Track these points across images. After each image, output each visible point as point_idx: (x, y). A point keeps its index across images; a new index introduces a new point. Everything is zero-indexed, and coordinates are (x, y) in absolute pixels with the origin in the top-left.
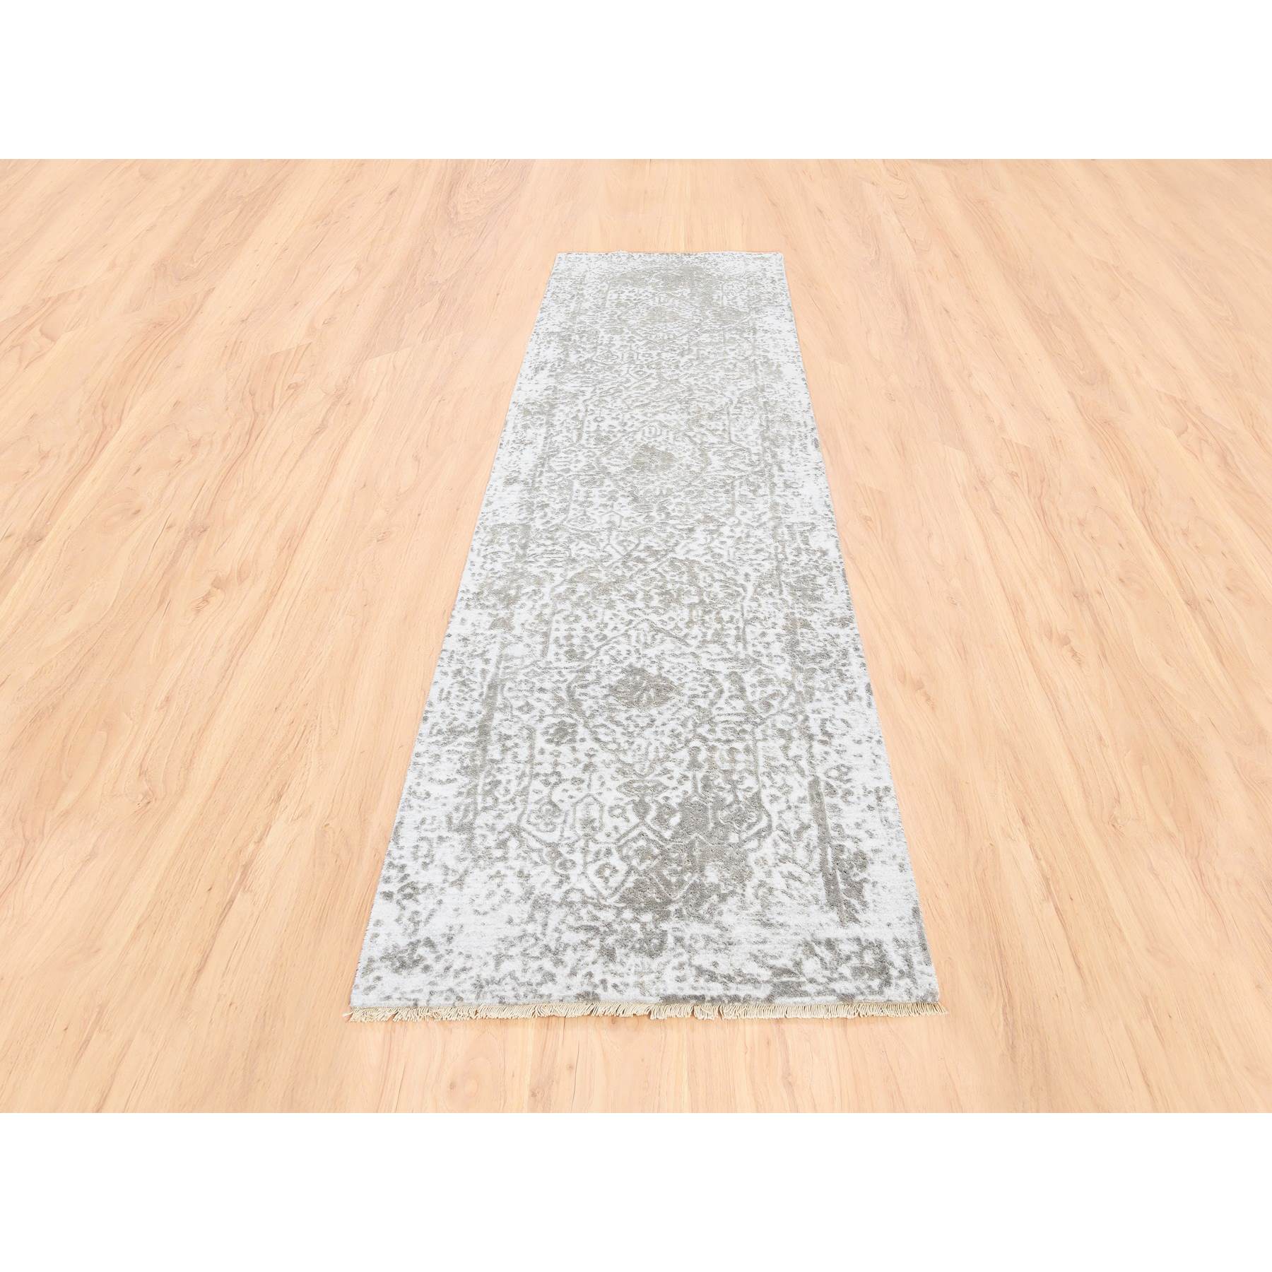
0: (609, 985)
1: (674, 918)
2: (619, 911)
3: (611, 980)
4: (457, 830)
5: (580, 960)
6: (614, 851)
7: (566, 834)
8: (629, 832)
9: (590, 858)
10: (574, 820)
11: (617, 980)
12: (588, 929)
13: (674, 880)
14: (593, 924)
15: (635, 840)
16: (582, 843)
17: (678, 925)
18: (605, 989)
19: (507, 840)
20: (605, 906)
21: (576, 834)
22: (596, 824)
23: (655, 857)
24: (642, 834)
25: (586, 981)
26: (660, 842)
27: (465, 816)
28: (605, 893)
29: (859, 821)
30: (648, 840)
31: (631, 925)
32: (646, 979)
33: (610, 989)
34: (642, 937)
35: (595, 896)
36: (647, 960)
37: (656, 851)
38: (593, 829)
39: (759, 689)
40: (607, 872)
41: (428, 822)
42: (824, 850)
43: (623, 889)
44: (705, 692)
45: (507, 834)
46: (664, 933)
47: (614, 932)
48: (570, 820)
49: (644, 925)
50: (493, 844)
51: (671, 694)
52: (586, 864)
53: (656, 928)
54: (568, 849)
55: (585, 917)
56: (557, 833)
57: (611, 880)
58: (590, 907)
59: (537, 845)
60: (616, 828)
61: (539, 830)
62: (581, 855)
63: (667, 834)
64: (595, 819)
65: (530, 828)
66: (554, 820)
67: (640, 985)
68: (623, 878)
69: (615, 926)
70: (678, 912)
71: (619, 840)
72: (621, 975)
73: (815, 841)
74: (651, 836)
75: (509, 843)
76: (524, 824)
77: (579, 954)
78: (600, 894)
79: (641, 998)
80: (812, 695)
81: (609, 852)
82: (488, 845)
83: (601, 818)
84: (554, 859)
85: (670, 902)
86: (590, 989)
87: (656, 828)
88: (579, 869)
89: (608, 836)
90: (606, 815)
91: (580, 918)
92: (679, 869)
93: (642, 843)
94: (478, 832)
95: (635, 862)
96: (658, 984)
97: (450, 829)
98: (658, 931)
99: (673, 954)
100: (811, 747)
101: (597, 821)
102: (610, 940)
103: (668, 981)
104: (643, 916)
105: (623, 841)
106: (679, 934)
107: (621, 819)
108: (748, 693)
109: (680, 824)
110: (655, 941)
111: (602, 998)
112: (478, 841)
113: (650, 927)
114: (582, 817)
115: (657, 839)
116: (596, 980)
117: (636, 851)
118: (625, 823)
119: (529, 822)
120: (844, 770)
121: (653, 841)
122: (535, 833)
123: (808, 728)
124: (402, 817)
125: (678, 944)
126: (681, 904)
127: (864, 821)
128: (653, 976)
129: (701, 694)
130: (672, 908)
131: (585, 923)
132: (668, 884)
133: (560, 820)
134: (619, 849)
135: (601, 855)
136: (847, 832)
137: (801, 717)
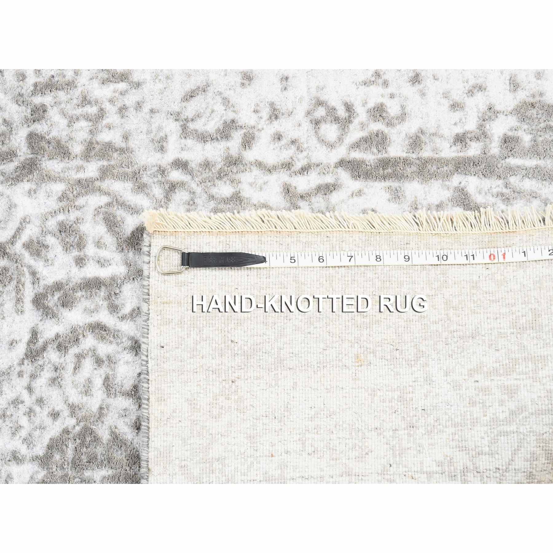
29: (446, 103)
39: (90, 250)
42: (512, 171)
44: (99, 362)
51: (104, 434)
73: (496, 185)
80: (109, 147)
100: (260, 165)
108: (104, 273)
120: (321, 112)
123: (207, 165)
127: (446, 95)
129: (104, 370)
136: (471, 125)
137: (176, 175)
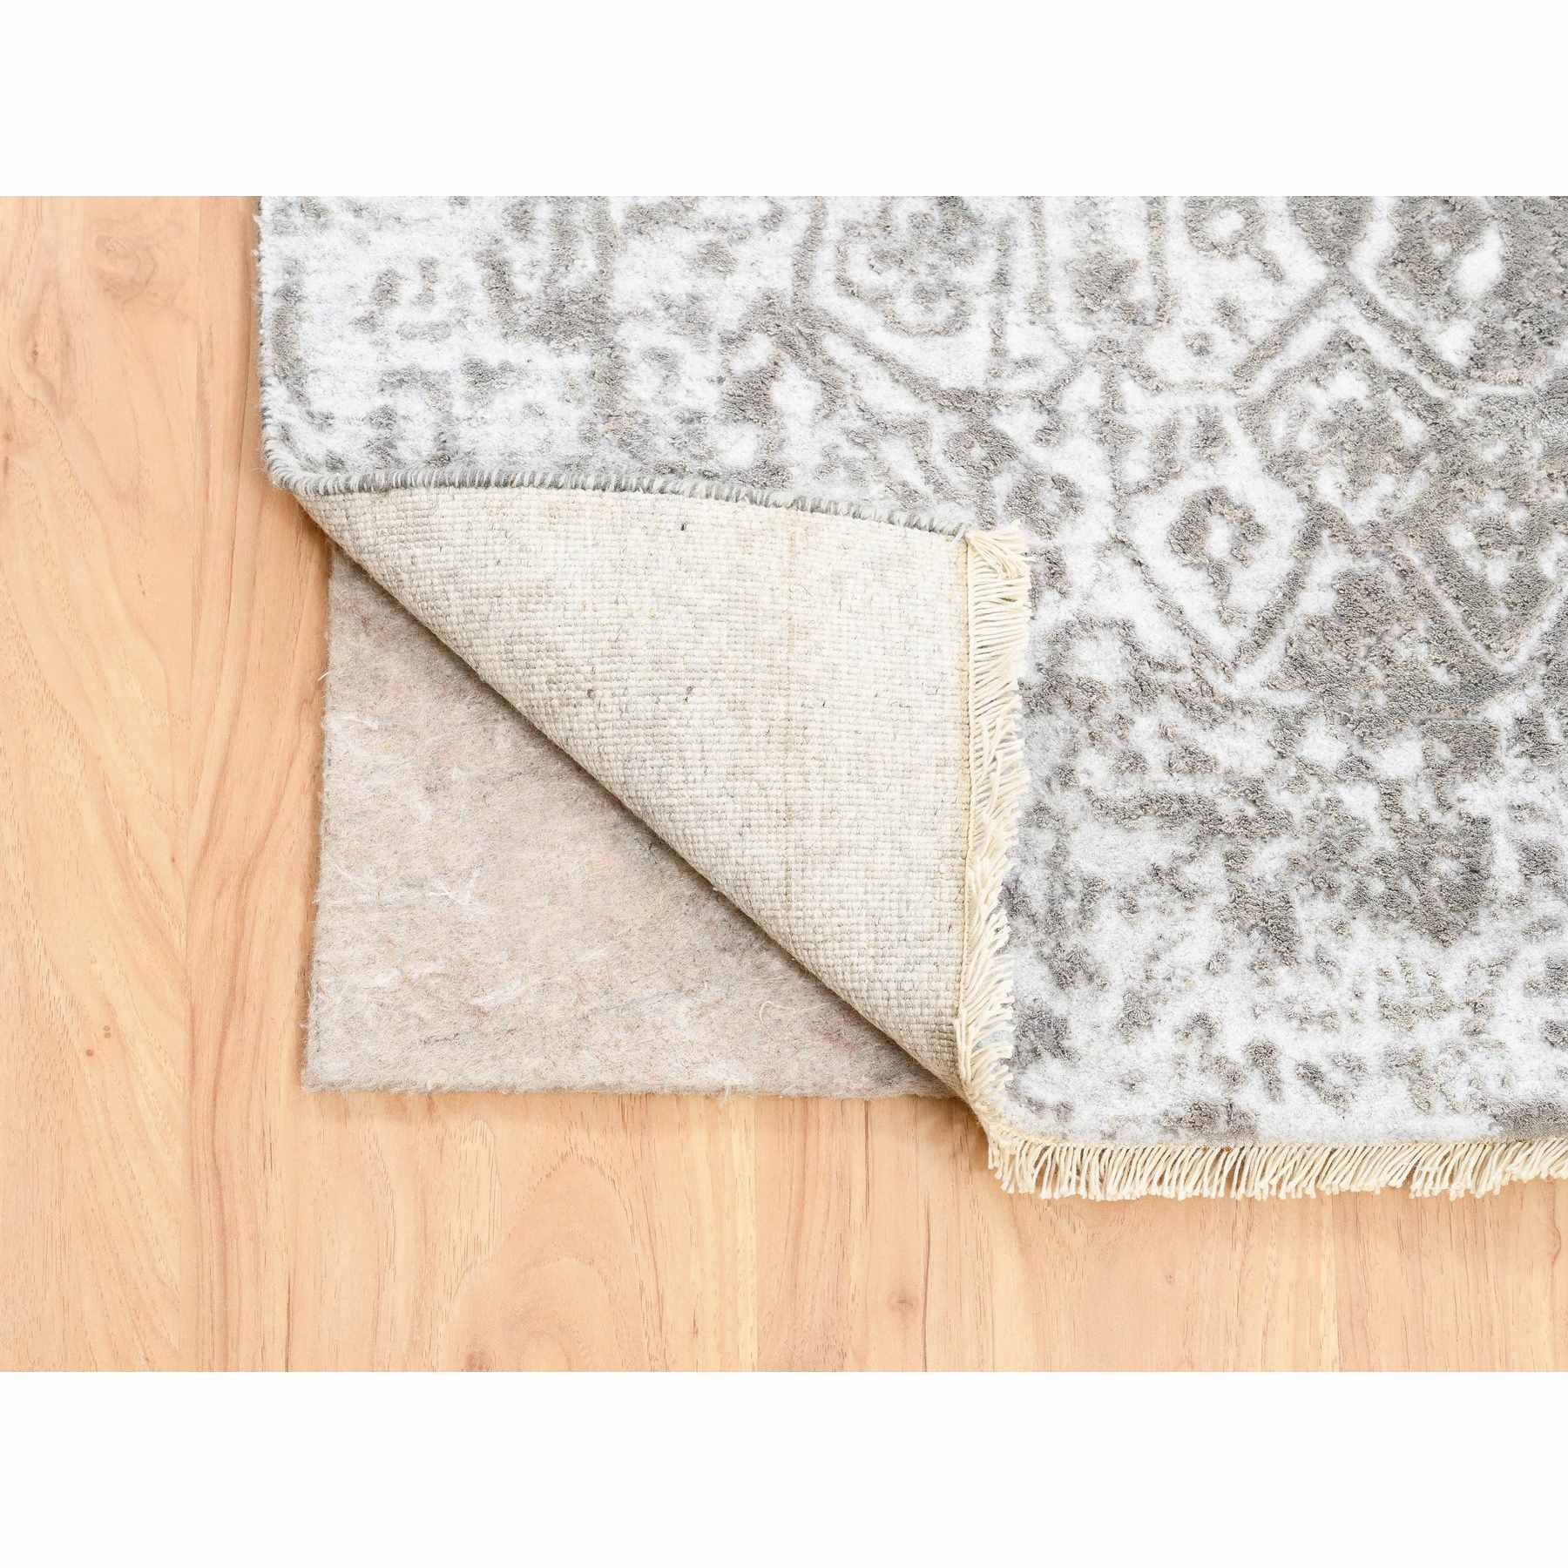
0: (1286, 1070)
1: (1511, 760)
2: (1289, 728)
3: (1295, 1048)
4: (541, 331)
5: (1156, 957)
6: (1232, 426)
7: (1019, 341)
8: (1286, 330)
9: (1136, 468)
10: (1043, 268)
11: (1313, 1046)
12: (1172, 810)
13: (1498, 572)
14: (1184, 785)
15: (1318, 368)
16: (1085, 392)
17: (1529, 794)
18: (1273, 1087)
19: (770, 373)
20: (1229, 705)
21: (1059, 342)
22: (1141, 290)
23: (1410, 461)
24: (1344, 344)
25: (1192, 1050)
26: (1426, 383)
27: (563, 258)
28: (1224, 640)
30: (1372, 370)
31: (1343, 792)
32: (1429, 1036)
33: (1293, 1088)
34: (1391, 845)
35: (1184, 659)
36: (1421, 949)
37: (1414, 431)
38: (1131, 314)
40: (1219, 539)
41: (409, 290)
43: (1292, 624)
45: (760, 350)
46: (1479, 828)
47: (1277, 824)
48: (1024, 274)
49: (1391, 795)
50: (709, 399)
52: (1123, 495)
53: (1443, 805)
54: (1041, 420)
55: (1155, 753)
56: (977, 337)
57: (1238, 575)
58: (1168, 710)
59: (898, 403)
60: (1228, 311)
61: (894, 324)
62: (1099, 453)
63: (1453, 342)
64: (1132, 265)
65: (856, 314)
66: (959, 275)
67: (1410, 1067)
68: (1288, 565)
69: (1281, 799)
70: (1529, 730)
71: (1244, 372)
72: (1327, 1019)
74: (1388, 355)
75: (779, 394)
76: (825, 296)
77: (1150, 925)
78: (1202, 651)
79: (1418, 1123)
81: (1210, 436)
82: (692, 404)
83: (1156, 256)
84: (983, 473)
85: (1483, 684)
86: (1212, 1090)
87: (1400, 308)
88: (1094, 524)
89: (1202, 351)
90: (1177, 241)
91: (1136, 762)
92: (1517, 517)
93: (1348, 385)
94: (635, 338)
95: (1329, 485)
96: (1476, 1057)
97: (509, 330)
98: (1450, 821)
99: (1523, 923)
101: (1143, 273)
102: (1267, 860)
103: (1514, 1045)
104: (1388, 754)
105: (1264, 379)
106: (1535, 832)
107: (1246, 264)
109: (1504, 290)
110: (1446, 867)
111: (1265, 1128)
112: (642, 385)
113: (1417, 800)
114: (1070, 252)
115: (1409, 367)
116: (1233, 1042)
117: (1327, 429)
118: (1267, 288)
119: (847, 286)
121: (1398, 380)
122: (882, 339)
124: (292, 268)
125: (1538, 879)
126: (1535, 691)
128: (1452, 1023)
130: (1501, 711)
131: (1158, 780)
132: (1472, 593)
133: (977, 275)
134: (1255, 416)
135: (1184, 449)
